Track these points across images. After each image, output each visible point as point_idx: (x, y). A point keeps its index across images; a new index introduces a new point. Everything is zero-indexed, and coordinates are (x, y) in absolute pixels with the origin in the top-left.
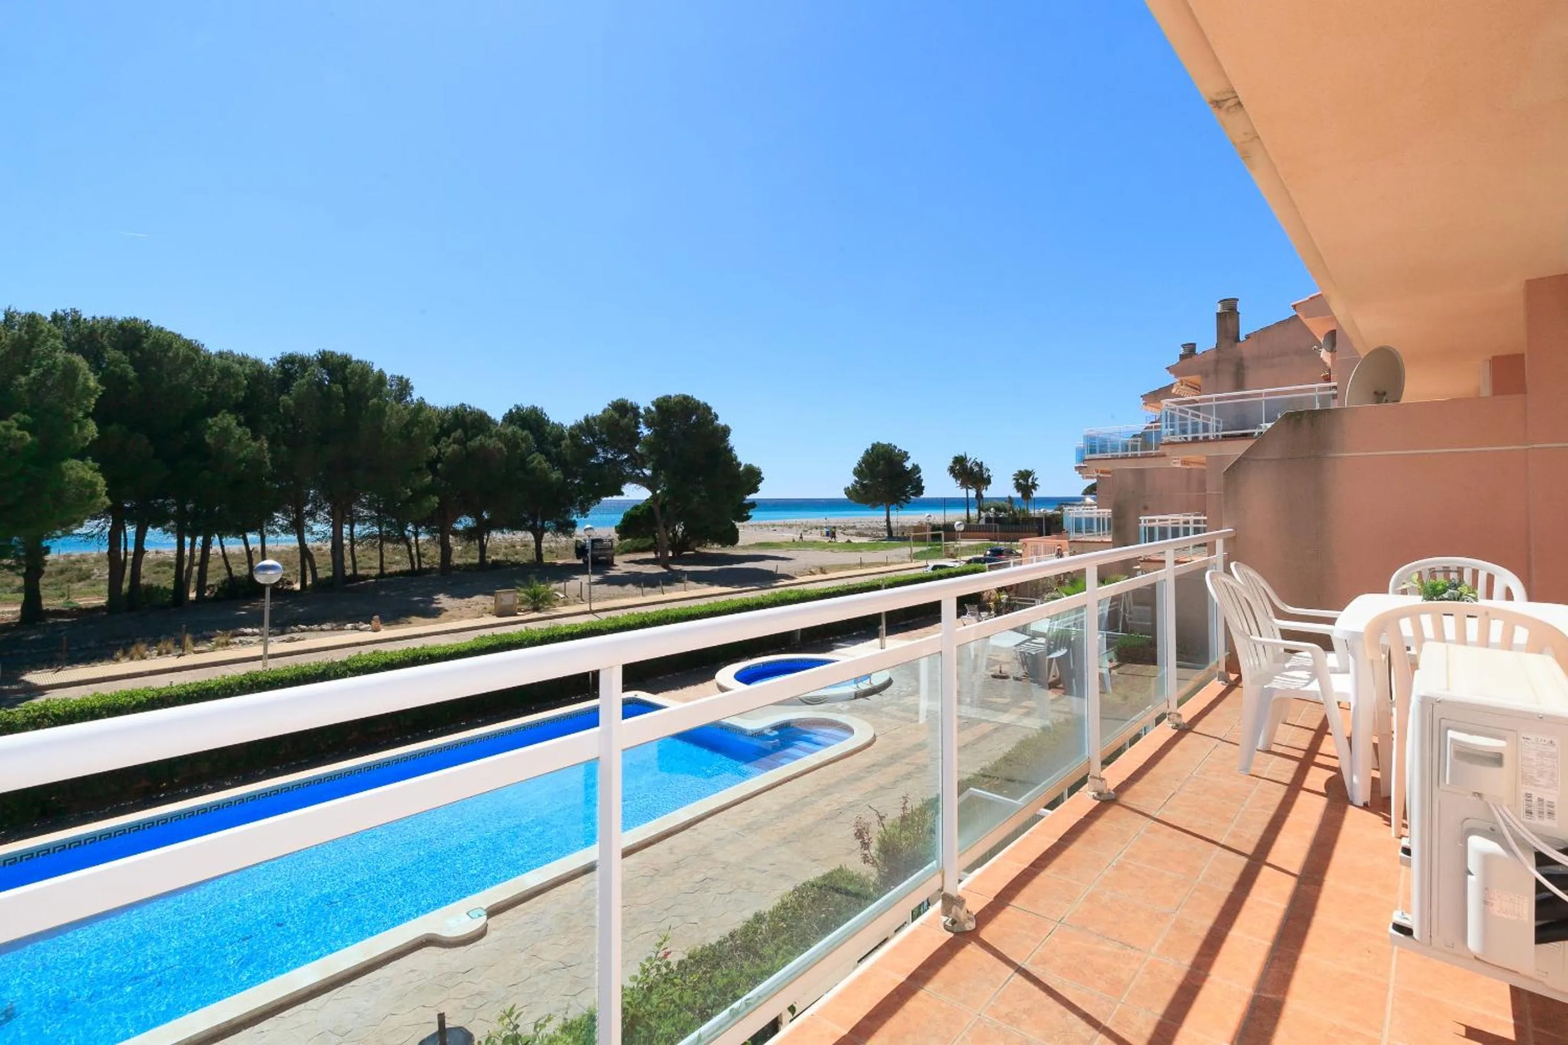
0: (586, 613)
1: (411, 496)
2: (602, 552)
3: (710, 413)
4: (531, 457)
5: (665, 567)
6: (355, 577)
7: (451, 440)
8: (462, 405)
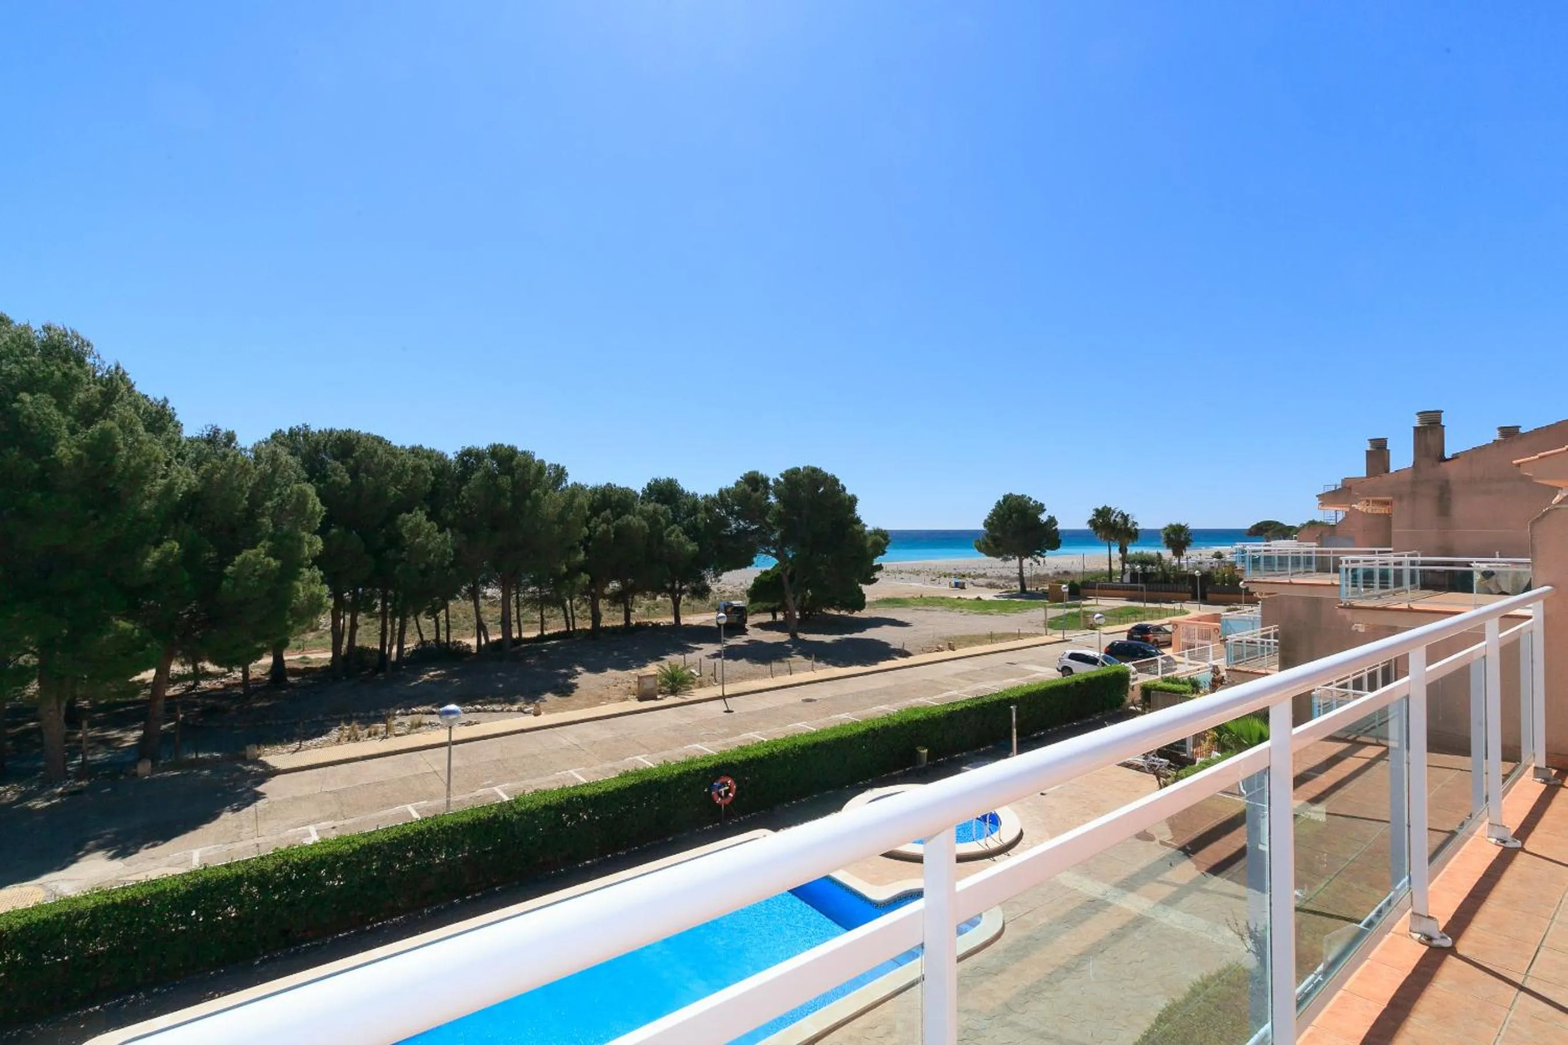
0: (718, 698)
1: (567, 573)
3: (838, 484)
4: (669, 531)
5: (792, 635)
6: (520, 642)
7: (600, 520)
8: (609, 484)
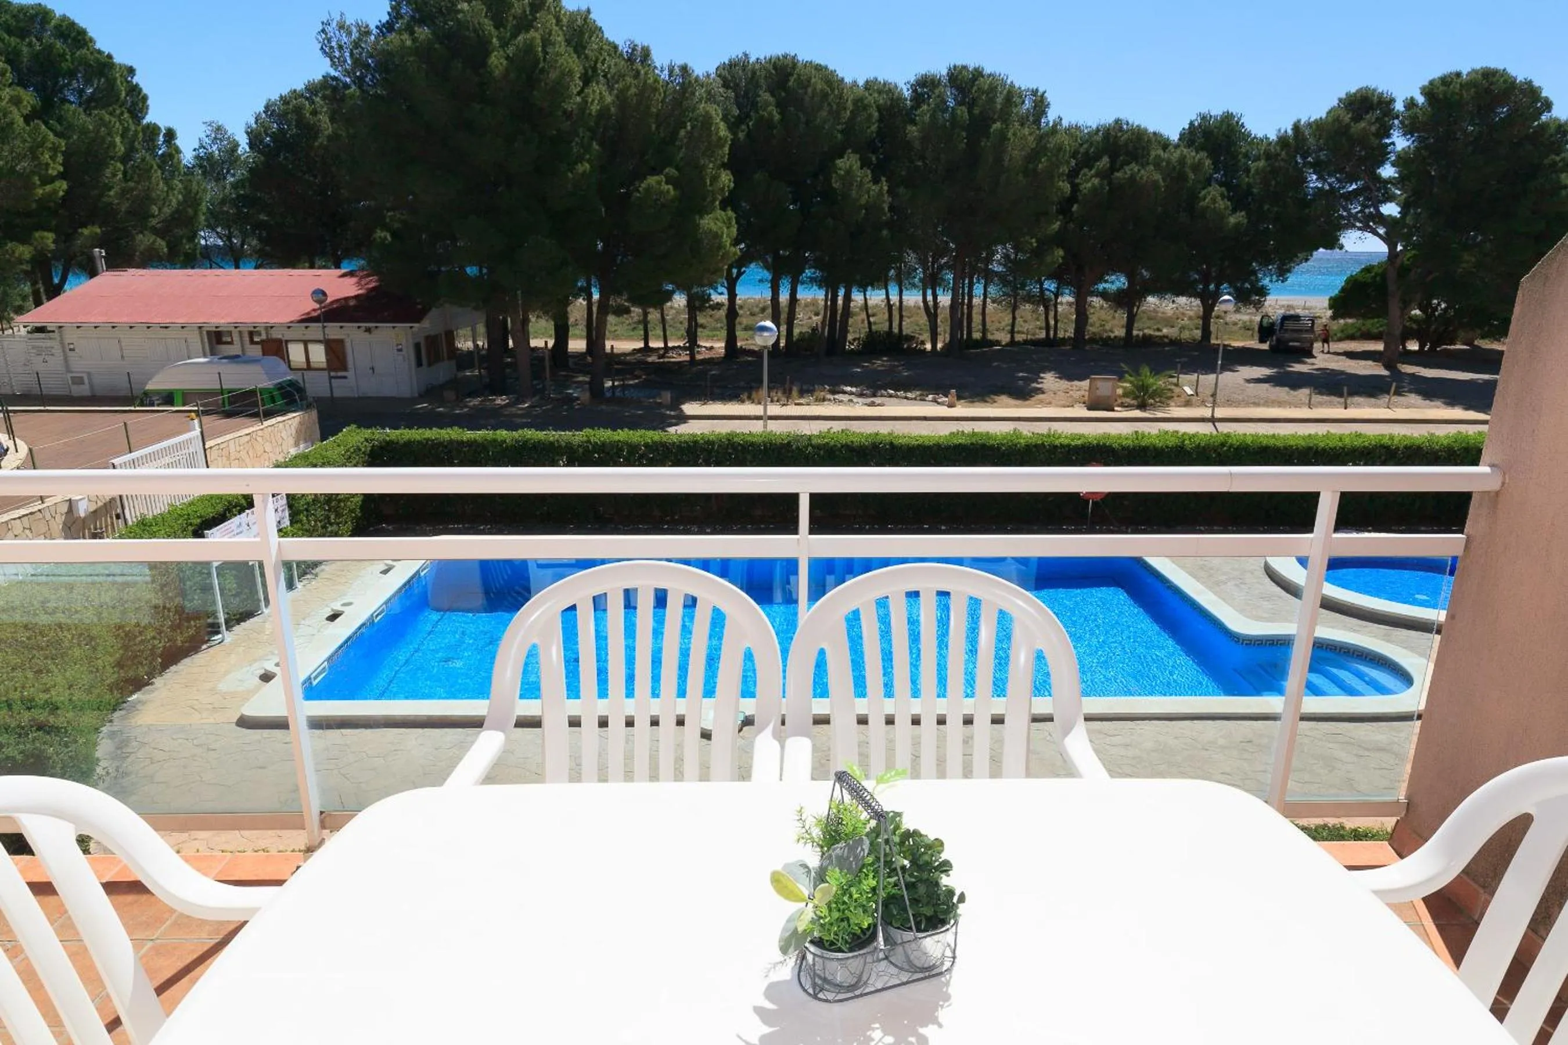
0: (1203, 420)
1: (1036, 248)
2: (1295, 335)
4: (1203, 193)
5: (1387, 367)
6: (985, 342)
7: (1093, 172)
8: (1118, 121)
